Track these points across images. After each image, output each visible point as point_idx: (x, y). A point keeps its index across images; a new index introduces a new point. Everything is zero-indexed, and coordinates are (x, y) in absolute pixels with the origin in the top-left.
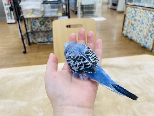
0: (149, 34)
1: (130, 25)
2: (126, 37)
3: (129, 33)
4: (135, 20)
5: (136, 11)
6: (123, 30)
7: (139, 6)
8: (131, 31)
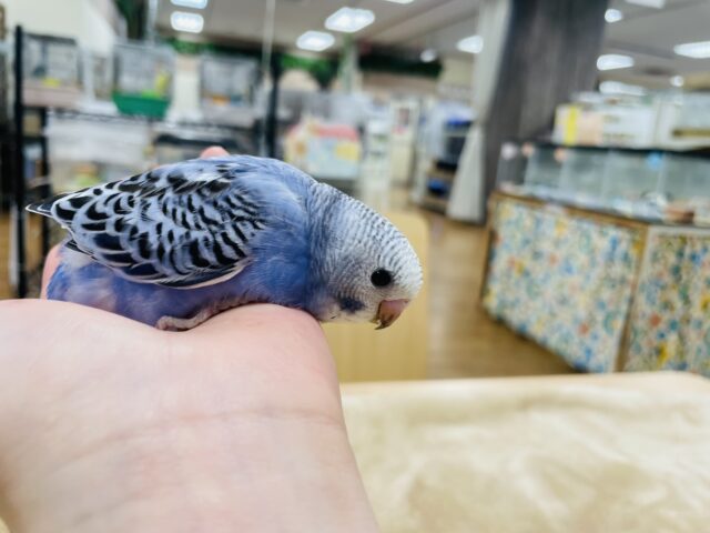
0: (600, 317)
1: (515, 275)
2: (500, 323)
3: (513, 305)
4: (537, 255)
5: (538, 222)
6: (484, 291)
7: (551, 201)
8: (517, 301)
